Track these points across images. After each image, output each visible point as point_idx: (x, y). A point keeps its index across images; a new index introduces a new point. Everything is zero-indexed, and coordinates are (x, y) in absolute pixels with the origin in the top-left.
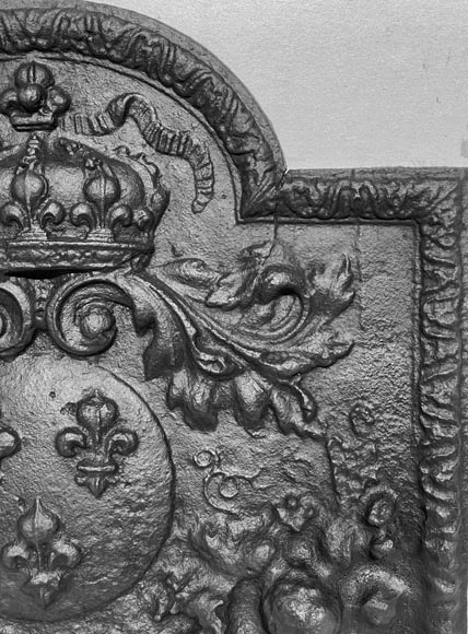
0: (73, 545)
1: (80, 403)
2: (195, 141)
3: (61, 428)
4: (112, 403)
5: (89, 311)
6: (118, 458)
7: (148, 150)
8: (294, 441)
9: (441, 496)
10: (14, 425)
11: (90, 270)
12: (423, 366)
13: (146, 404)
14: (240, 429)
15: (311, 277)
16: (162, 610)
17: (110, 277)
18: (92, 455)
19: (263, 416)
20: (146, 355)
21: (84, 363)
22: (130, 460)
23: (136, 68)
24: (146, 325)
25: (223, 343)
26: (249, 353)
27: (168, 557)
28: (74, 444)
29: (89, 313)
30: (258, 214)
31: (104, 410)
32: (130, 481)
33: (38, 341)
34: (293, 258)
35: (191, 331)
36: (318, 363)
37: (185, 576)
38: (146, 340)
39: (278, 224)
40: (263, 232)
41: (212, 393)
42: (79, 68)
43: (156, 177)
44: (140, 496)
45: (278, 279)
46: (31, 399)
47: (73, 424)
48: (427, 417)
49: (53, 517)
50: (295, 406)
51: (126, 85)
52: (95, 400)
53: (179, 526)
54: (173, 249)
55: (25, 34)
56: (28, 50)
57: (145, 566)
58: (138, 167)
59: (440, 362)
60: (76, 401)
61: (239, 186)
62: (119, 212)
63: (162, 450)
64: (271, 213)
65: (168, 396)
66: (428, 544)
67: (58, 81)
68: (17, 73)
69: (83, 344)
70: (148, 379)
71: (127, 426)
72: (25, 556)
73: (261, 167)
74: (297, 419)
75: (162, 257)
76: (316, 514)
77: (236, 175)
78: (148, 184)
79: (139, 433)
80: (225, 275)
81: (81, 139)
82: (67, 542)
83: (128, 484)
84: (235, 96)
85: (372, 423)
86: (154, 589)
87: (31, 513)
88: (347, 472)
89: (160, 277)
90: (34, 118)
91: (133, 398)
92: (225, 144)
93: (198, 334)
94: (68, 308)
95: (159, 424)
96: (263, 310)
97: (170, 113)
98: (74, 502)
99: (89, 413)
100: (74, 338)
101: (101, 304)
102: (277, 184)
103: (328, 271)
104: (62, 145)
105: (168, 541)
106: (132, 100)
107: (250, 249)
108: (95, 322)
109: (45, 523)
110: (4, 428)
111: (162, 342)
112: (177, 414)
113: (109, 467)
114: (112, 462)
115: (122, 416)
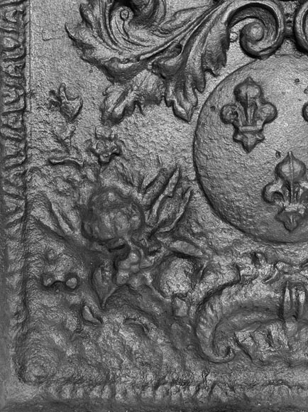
3: (305, 102)
10: (272, 101)
49: (303, 164)
72: (281, 191)
109: (298, 168)
110: (264, 102)
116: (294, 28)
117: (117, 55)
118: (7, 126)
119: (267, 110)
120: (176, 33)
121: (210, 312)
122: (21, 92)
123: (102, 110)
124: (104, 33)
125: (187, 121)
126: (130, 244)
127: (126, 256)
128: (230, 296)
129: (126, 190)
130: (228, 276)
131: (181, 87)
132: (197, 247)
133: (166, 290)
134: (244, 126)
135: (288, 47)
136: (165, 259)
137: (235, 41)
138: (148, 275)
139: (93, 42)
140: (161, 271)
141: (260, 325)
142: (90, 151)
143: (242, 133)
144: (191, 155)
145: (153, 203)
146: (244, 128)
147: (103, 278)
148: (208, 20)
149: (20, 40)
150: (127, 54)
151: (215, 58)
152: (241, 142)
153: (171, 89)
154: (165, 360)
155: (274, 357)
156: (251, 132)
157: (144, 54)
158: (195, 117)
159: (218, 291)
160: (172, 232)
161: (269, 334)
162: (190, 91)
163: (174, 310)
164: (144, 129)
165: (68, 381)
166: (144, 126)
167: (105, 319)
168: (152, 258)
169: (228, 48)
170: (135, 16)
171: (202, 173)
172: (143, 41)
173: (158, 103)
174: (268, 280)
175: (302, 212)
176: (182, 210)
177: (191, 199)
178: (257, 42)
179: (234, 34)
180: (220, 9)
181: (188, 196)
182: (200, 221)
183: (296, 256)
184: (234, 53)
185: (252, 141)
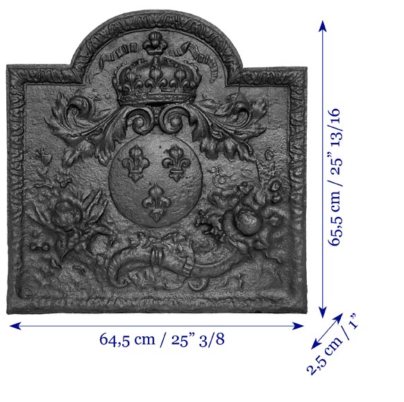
0: (168, 199)
1: (170, 150)
2: (211, 58)
3: (164, 158)
4: (181, 150)
6: (184, 169)
7: (195, 61)
8: (245, 163)
9: (297, 180)
10: (147, 157)
11: (175, 103)
12: (291, 135)
13: (193, 150)
14: (226, 159)
15: (251, 105)
17: (182, 105)
18: (175, 167)
19: (234, 154)
20: (193, 133)
21: (171, 136)
22: (187, 170)
23: (191, 33)
24: (194, 122)
25: (221, 128)
26: (230, 132)
27: (200, 204)
28: (169, 164)
29: (173, 118)
30: (233, 83)
31: (179, 152)
33: (154, 129)
34: (245, 99)
35: (210, 124)
36: (254, 136)
37: (206, 210)
38: (193, 128)
39: (240, 87)
40: (234, 90)
41: (217, 146)
42: (171, 34)
43: (197, 71)
44: (191, 182)
45: (240, 106)
47: (168, 157)
48: (292, 153)
49: (161, 189)
50: (246, 151)
51: (187, 39)
52: (176, 148)
53: (204, 193)
54: (203, 96)
55: (154, 22)
56: (154, 27)
57: (192, 207)
58: (191, 67)
59: (297, 133)
60: (168, 149)
61: (226, 74)
62: (186, 83)
63: (198, 166)
64: (238, 83)
65: (200, 147)
66: (292, 197)
67: (164, 37)
68: (150, 35)
69: (171, 129)
70: (193, 141)
71: (186, 157)
72: (151, 202)
73: (235, 67)
74: (246, 155)
75: (199, 99)
76: (253, 188)
77: (226, 70)
78: (195, 73)
79: (191, 160)
80: (221, 105)
81: (171, 58)
82: (166, 198)
83: (187, 178)
84: (226, 43)
85: (272, 156)
86: (195, 216)
87: (154, 188)
88: (264, 173)
89: (198, 105)
90: (156, 51)
91: (188, 148)
92: (222, 59)
93: (212, 125)
94: (167, 115)
95: (197, 157)
96: (235, 117)
97: (203, 48)
98: (168, 184)
99: (174, 153)
100: (169, 127)
101: (177, 115)
102: (240, 73)
103: (257, 103)
104: (166, 60)
105: (200, 199)
106: (190, 44)
107: (230, 96)
108: (175, 121)
109: (159, 191)
110: (144, 158)
111: (199, 128)
112: (203, 154)
113: (181, 172)
114: (182, 169)
115: (185, 154)
116: (159, 121)
117: (70, 133)
118: (14, 169)
119: (145, 162)
120: (100, 122)
121: (115, 262)
122: (21, 151)
123: (63, 160)
124: (64, 121)
125: (106, 166)
126: (75, 229)
127: (72, 235)
128: (125, 255)
129: (74, 201)
130: (126, 244)
131: (103, 149)
132: (110, 230)
133: (93, 251)
134: (134, 169)
135: (156, 129)
136: (93, 236)
137: (130, 126)
138: (84, 244)
139: (58, 126)
140: (91, 242)
141: (141, 269)
142: (56, 180)
143: (133, 173)
144: (107, 182)
145: (88, 207)
146: (133, 171)
147: (61, 246)
148: (116, 116)
149: (21, 125)
150: (75, 132)
151: (119, 135)
152: (131, 177)
153: (98, 150)
154: (93, 287)
155: (148, 285)
156: (136, 173)
157: (84, 132)
158: (110, 163)
159: (120, 252)
160: (97, 222)
161: (146, 273)
162: (107, 151)
163: (97, 261)
164: (84, 170)
165: (43, 297)
166: (84, 168)
167: (63, 266)
168: (86, 236)
169: (127, 130)
170: (80, 113)
171: (113, 192)
172: (83, 125)
173: (91, 157)
174: (144, 246)
175: (161, 213)
176: (102, 211)
177: (107, 205)
178: (140, 127)
179: (130, 122)
180: (122, 111)
181: (105, 203)
182: (112, 216)
183: (160, 234)
184: (130, 132)
185: (137, 177)
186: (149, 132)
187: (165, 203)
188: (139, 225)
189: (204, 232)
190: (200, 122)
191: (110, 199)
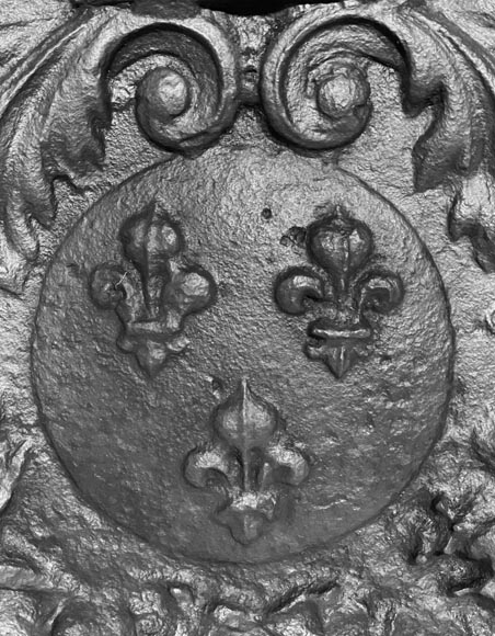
0: (299, 451)
1: (314, 228)
3: (282, 267)
4: (364, 229)
5: (331, 72)
6: (372, 317)
10: (205, 262)
13: (414, 230)
16: (427, 548)
18: (332, 312)
20: (419, 149)
21: (316, 161)
22: (389, 321)
24: (424, 98)
27: (435, 469)
28: (308, 294)
29: (331, 76)
31: (356, 238)
32: (390, 353)
33: (239, 125)
37: (465, 497)
44: (404, 377)
46: (232, 221)
47: (302, 262)
49: (269, 408)
52: (338, 222)
53: (456, 423)
57: (404, 483)
60: (305, 224)
63: (438, 305)
65: (451, 217)
69: (320, 130)
70: (419, 189)
71: (387, 265)
72: (222, 468)
79: (406, 277)
82: (289, 446)
83: (386, 358)
86: (411, 516)
87: (234, 402)
89: (450, 15)
91: (395, 221)
94: (300, 61)
95: (433, 265)
98: (302, 385)
99: (331, 244)
100: (306, 120)
101: (349, 61)
105: (439, 446)
109: (255, 415)
110: (189, 268)
111: (451, 127)
112: (463, 247)
113: (362, 332)
114: (365, 323)
115: (381, 249)
116: (260, 88)
119: (196, 284)
125: (15, 295)
132: (41, 572)
134: (143, 319)
135: (247, 125)
137: (126, 108)
143: (135, 336)
144: (26, 367)
146: (139, 325)
148: (53, 60)
151: (76, 152)
152: (132, 355)
156: (154, 336)
158: (34, 282)
162: (20, 225)
169: (108, 126)
171: (50, 413)
177: (24, 467)
178: (171, 118)
179: (122, 90)
180: (84, 31)
181: (19, 460)
182: (51, 514)
183: (260, 590)
184: (123, 134)
185: (158, 354)
186: (214, 142)
187: (286, 470)
188: (170, 553)
189: (448, 588)
190: (456, 99)
191: (41, 440)
